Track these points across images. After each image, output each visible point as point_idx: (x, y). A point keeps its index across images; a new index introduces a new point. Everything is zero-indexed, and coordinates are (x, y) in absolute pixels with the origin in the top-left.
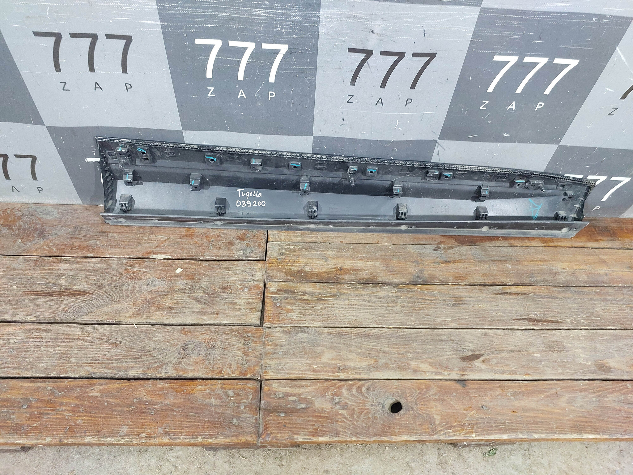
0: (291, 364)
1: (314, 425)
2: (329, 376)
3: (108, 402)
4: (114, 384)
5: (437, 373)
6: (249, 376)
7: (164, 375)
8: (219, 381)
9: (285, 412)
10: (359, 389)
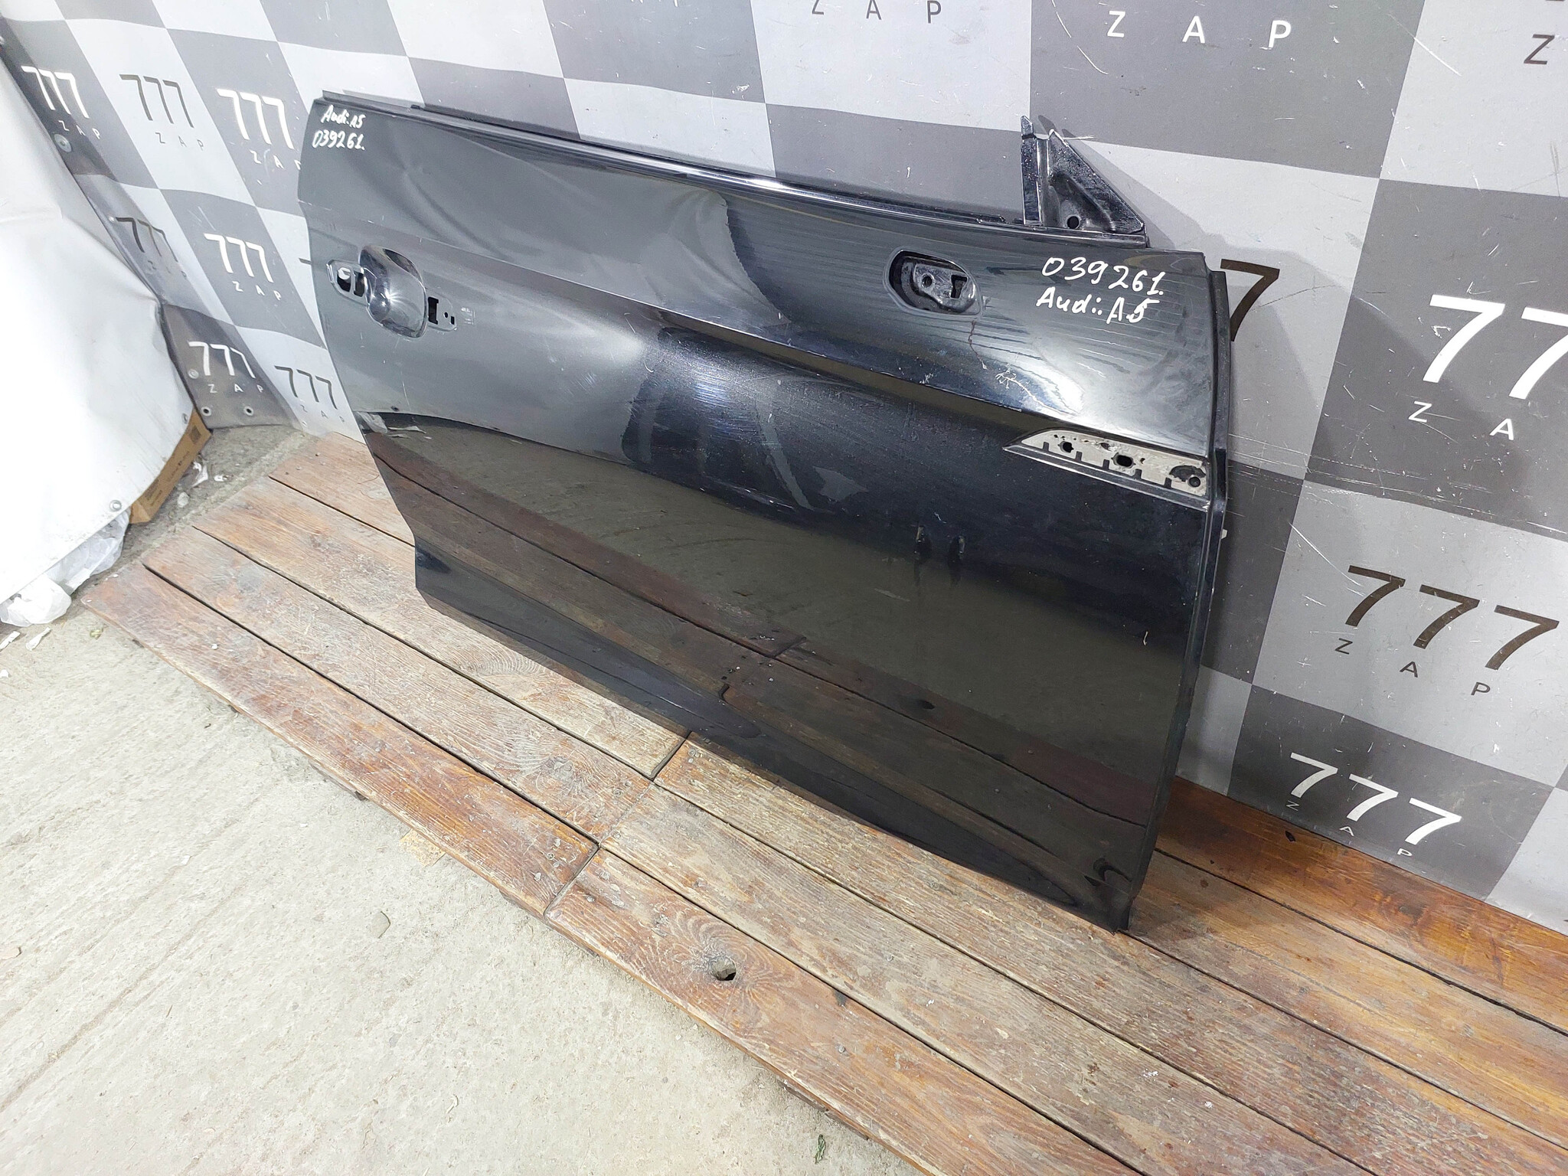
0: (645, 846)
1: (613, 932)
2: (677, 885)
3: (443, 785)
4: (460, 767)
5: (817, 964)
6: (590, 834)
7: (510, 785)
8: (558, 822)
9: (595, 898)
10: (700, 923)
